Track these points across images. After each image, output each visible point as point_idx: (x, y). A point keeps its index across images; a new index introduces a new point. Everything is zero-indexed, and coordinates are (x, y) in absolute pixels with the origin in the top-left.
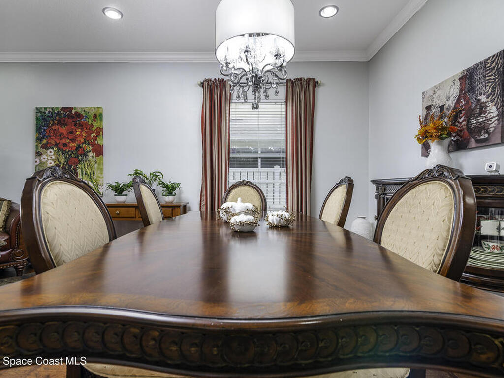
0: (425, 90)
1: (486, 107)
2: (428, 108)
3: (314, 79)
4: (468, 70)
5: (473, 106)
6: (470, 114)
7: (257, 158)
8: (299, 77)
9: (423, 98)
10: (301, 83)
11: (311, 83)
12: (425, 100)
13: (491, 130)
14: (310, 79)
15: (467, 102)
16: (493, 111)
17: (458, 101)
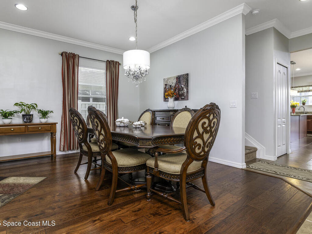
0: (165, 78)
1: (184, 89)
2: (166, 85)
3: (119, 62)
4: (178, 76)
5: (180, 88)
6: (179, 90)
7: (89, 98)
8: (112, 60)
9: (164, 81)
10: (113, 63)
11: (117, 63)
12: (165, 82)
13: (185, 96)
14: (117, 62)
15: (178, 86)
16: (185, 90)
17: (176, 84)
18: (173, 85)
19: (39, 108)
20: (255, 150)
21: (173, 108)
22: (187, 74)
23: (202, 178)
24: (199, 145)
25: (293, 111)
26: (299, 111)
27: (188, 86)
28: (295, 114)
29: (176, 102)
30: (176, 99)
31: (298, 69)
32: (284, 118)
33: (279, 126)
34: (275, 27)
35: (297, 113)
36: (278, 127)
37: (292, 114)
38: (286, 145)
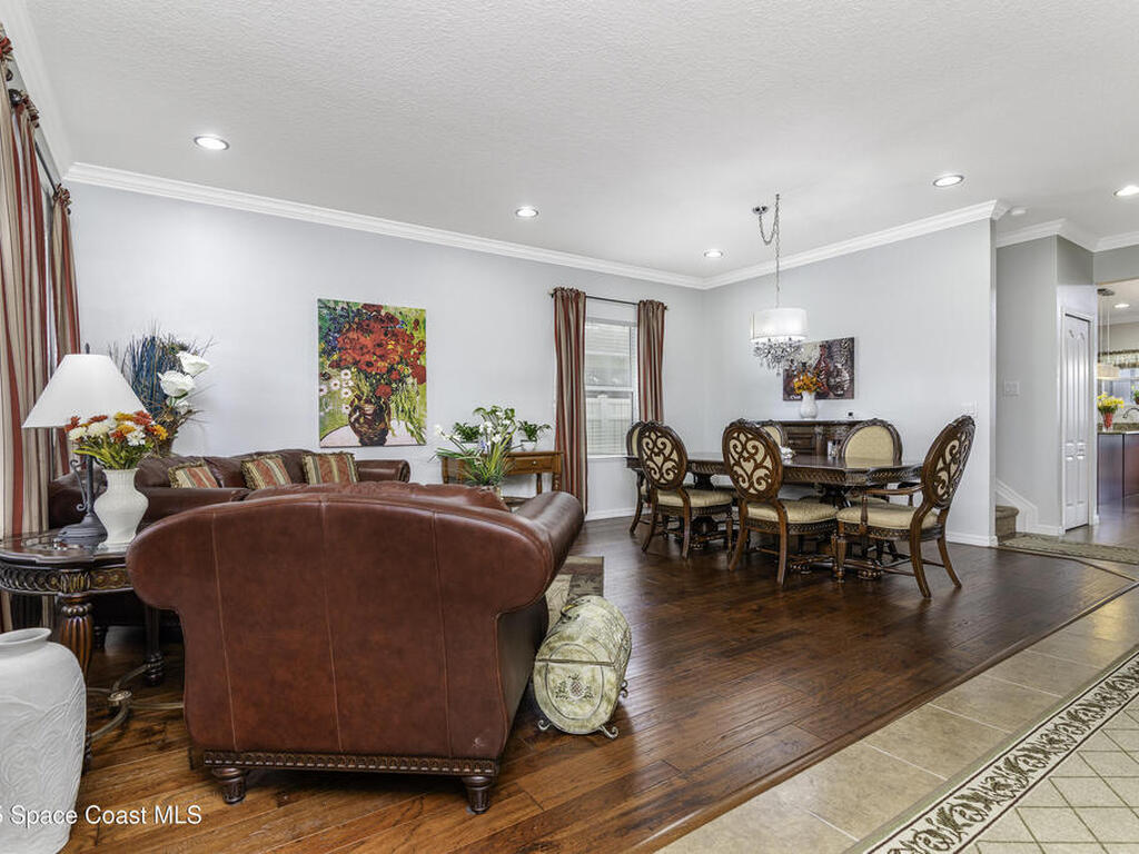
3: (663, 304)
6: (829, 374)
8: (651, 299)
10: (652, 306)
11: (661, 307)
14: (660, 303)
16: (846, 376)
17: (819, 362)
18: (813, 362)
19: (519, 418)
20: (1013, 513)
21: (814, 417)
22: (852, 340)
23: (939, 540)
24: (944, 482)
25: (1107, 423)
26: (1125, 421)
27: (852, 367)
28: (1111, 430)
29: (821, 403)
30: (820, 396)
31: (1122, 306)
32: (1082, 441)
33: (1070, 458)
34: (1063, 235)
35: (1119, 426)
36: (1067, 462)
37: (1104, 430)
38: (1085, 504)
